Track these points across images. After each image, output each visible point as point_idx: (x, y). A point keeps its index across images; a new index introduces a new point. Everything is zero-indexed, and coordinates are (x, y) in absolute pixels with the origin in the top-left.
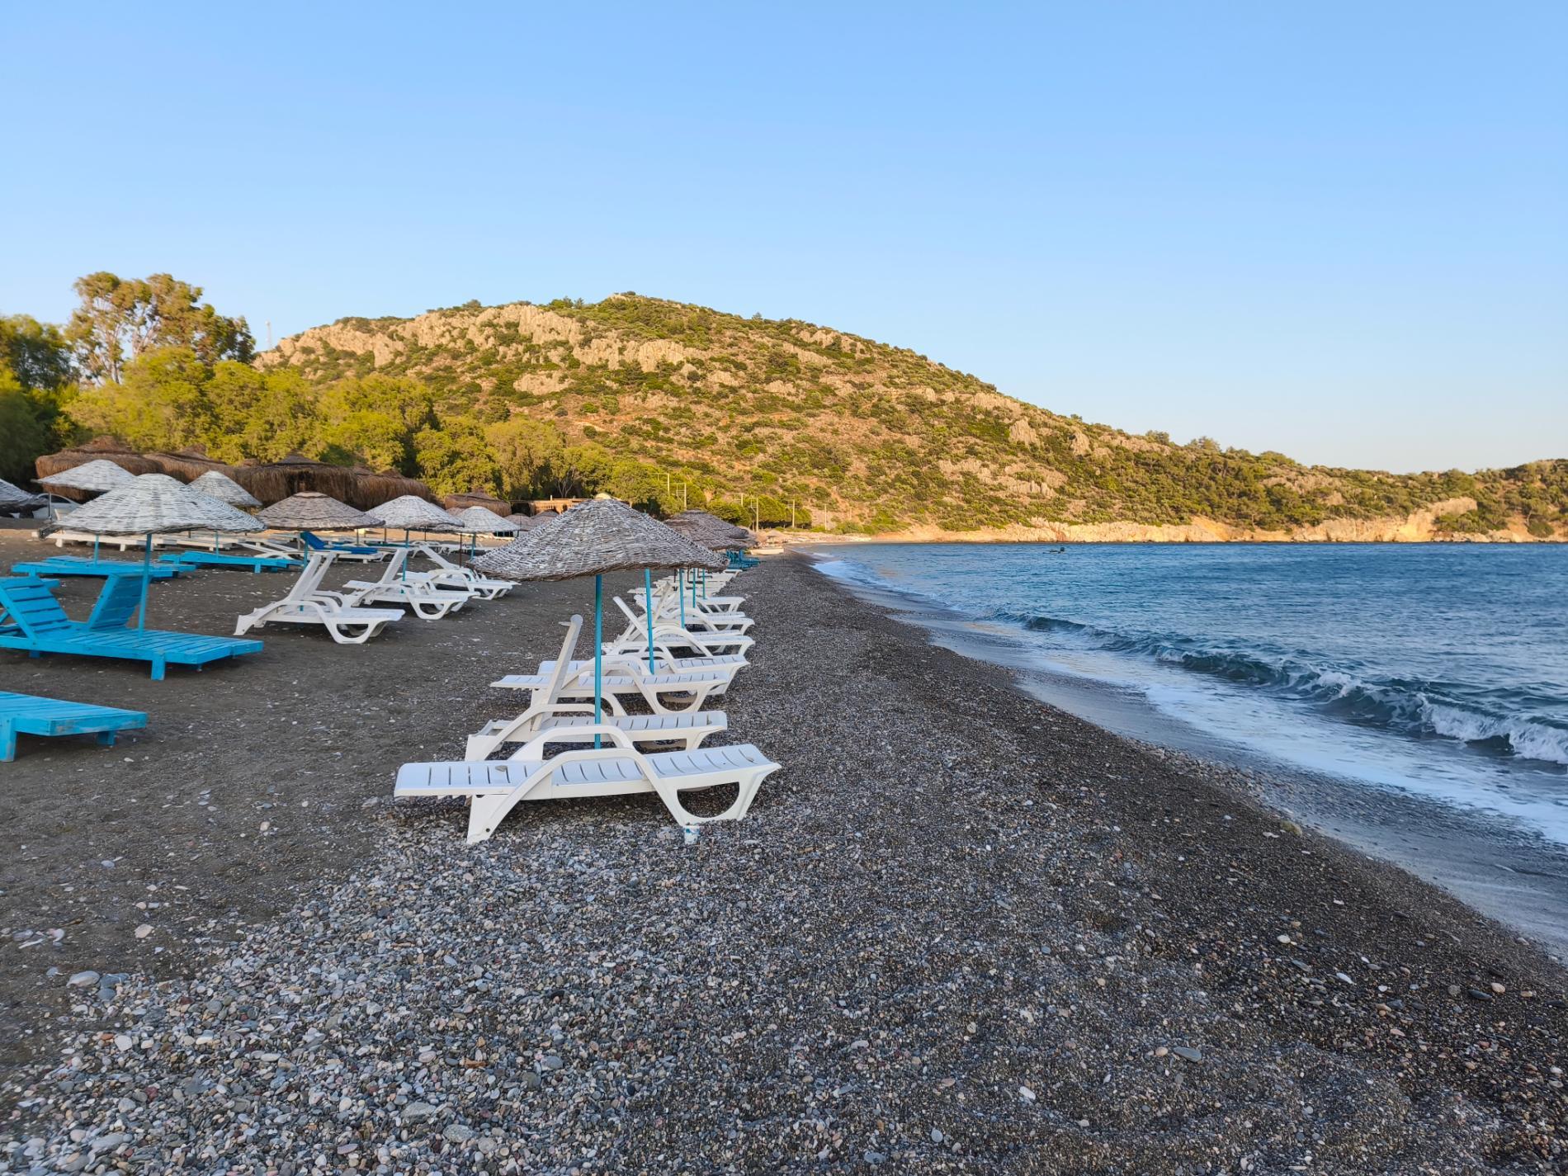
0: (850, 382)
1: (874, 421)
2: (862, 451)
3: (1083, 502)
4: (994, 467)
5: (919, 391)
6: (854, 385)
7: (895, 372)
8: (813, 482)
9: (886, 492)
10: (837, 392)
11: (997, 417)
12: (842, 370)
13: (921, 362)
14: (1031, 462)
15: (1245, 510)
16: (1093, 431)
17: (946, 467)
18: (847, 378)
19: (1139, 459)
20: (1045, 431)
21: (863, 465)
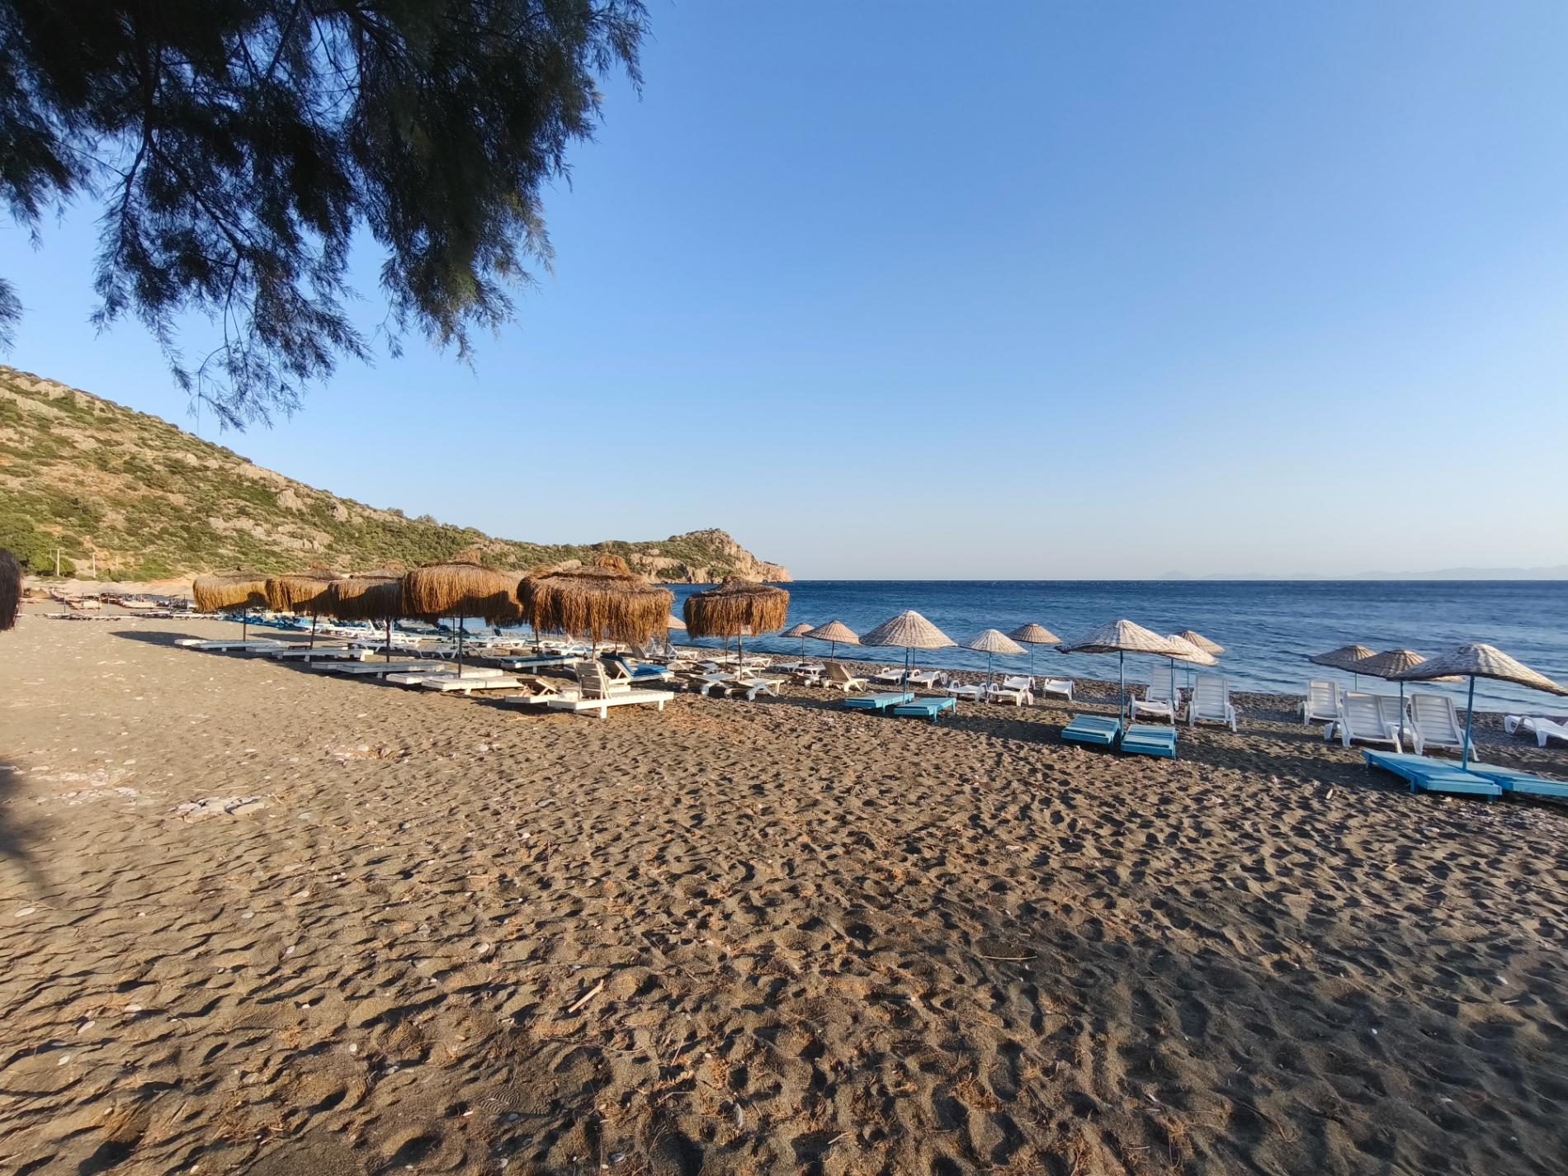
0: (93, 437)
1: (129, 477)
2: (117, 504)
3: (349, 556)
4: (267, 526)
5: (179, 455)
6: (98, 440)
7: (146, 435)
8: (57, 531)
9: (153, 543)
10: (76, 445)
11: (264, 485)
12: (81, 425)
13: (172, 430)
14: (300, 524)
16: (349, 504)
17: (217, 524)
18: (88, 433)
19: (386, 527)
20: (309, 501)
21: (120, 517)
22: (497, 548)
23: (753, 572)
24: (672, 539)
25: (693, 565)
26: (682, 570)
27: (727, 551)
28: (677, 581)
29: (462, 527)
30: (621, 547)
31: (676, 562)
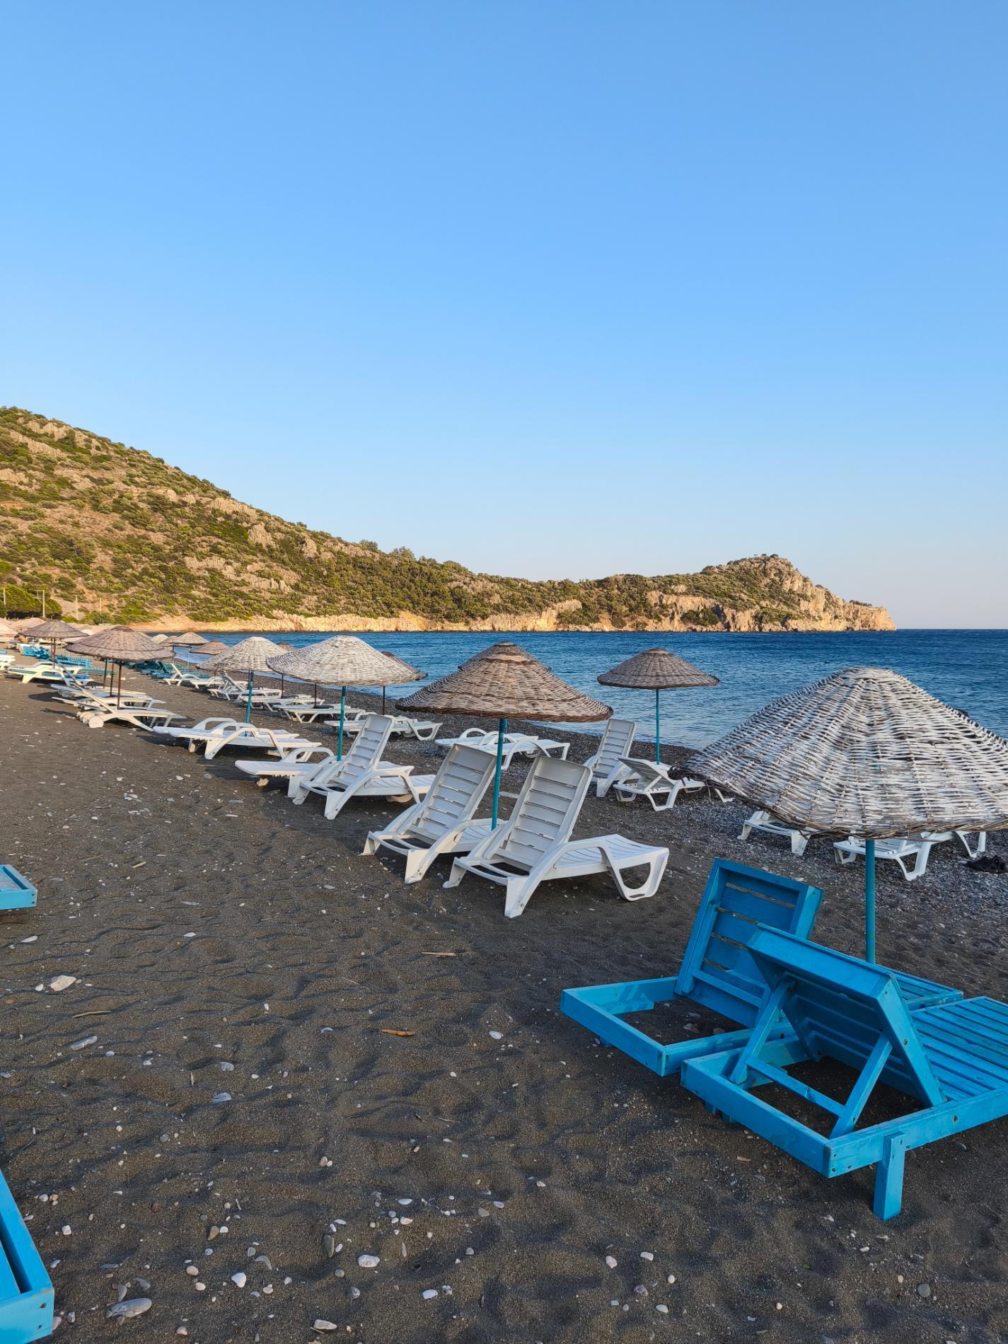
0: (88, 476)
1: (116, 517)
2: (106, 544)
3: (315, 597)
4: (236, 565)
5: (160, 491)
6: (93, 480)
7: (134, 471)
8: (56, 573)
9: (135, 585)
10: (74, 485)
11: (236, 520)
12: (79, 464)
13: (158, 465)
14: (269, 562)
15: (437, 607)
16: (320, 538)
17: (192, 563)
18: (84, 473)
19: (356, 563)
20: (279, 536)
21: (108, 558)
22: (479, 586)
23: (827, 616)
24: (707, 571)
25: (734, 607)
26: (717, 613)
27: (787, 586)
28: (710, 628)
29: (440, 561)
30: (633, 580)
31: (709, 603)
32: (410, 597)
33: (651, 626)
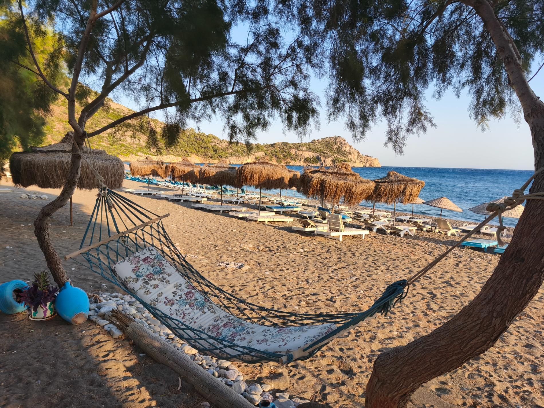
11: (118, 112)
14: (135, 131)
15: (207, 153)
22: (224, 145)
23: (358, 161)
24: (313, 142)
25: (325, 156)
26: (318, 159)
27: (344, 149)
28: (315, 165)
29: (207, 134)
30: (285, 144)
31: (315, 155)
32: (195, 149)
33: (292, 163)
